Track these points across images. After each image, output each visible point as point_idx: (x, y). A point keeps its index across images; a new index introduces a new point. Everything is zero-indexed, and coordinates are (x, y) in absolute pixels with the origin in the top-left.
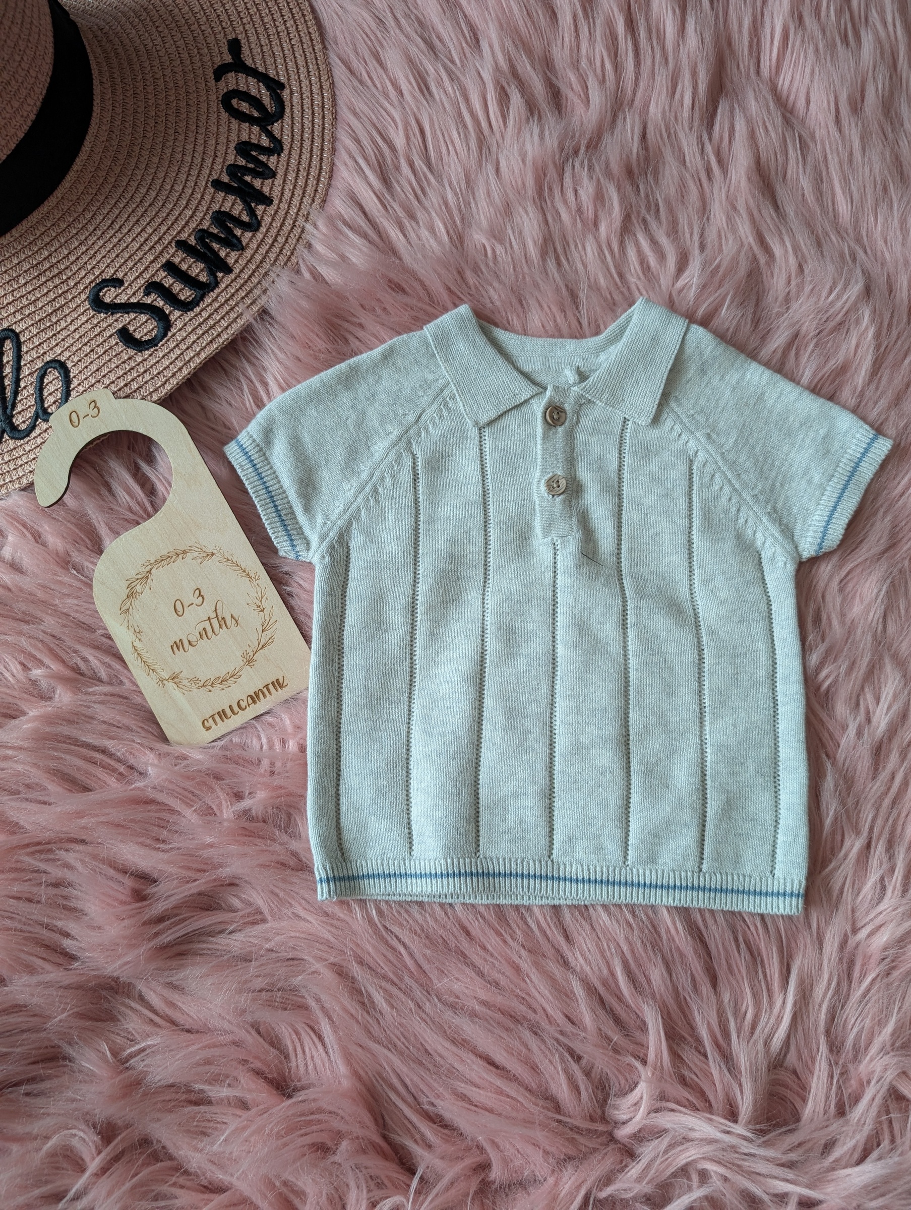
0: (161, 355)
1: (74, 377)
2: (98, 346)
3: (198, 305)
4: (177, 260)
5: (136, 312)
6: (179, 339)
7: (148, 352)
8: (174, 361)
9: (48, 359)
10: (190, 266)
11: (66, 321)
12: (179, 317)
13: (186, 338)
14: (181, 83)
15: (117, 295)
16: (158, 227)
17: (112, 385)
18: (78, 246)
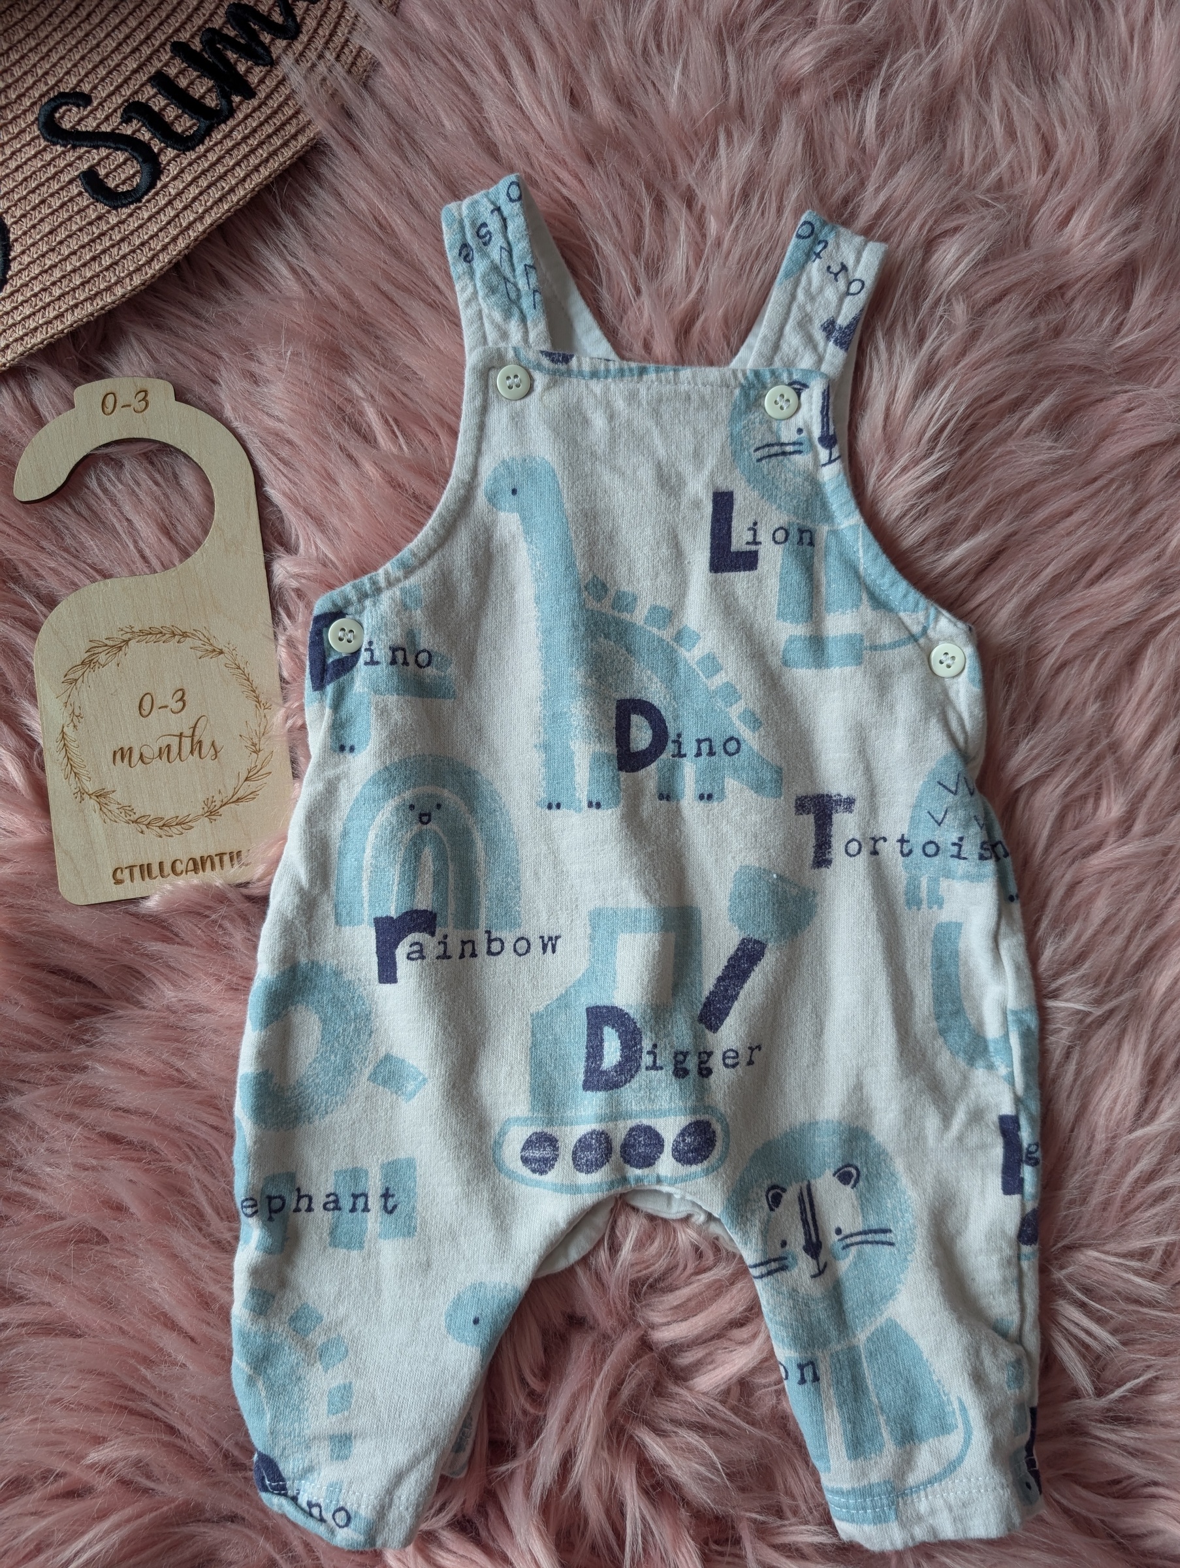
0: (146, 217)
1: (16, 239)
2: (52, 195)
3: (203, 143)
4: (172, 71)
5: (110, 147)
6: (173, 192)
7: (126, 211)
8: (165, 226)
10: (192, 83)
12: (174, 159)
13: (182, 192)
15: (81, 119)
16: (145, 20)
17: (73, 257)
18: (24, 39)
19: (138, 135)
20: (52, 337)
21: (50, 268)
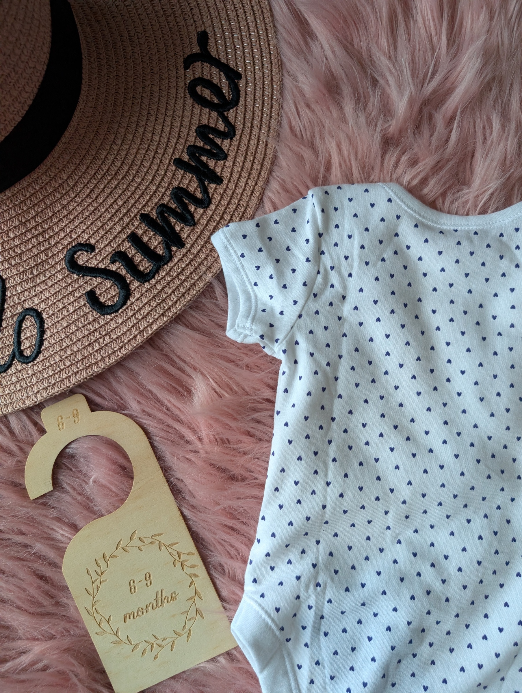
0: (120, 321)
1: (48, 328)
2: (69, 304)
3: (153, 277)
4: (140, 232)
5: (103, 278)
6: (136, 308)
7: (109, 317)
8: (130, 329)
9: (28, 306)
10: (150, 239)
11: (45, 276)
12: (138, 288)
13: (141, 308)
14: (156, 70)
15: (89, 259)
16: (127, 200)
17: (78, 342)
18: (61, 210)
19: (119, 271)
20: (63, 390)
21: (65, 348)
